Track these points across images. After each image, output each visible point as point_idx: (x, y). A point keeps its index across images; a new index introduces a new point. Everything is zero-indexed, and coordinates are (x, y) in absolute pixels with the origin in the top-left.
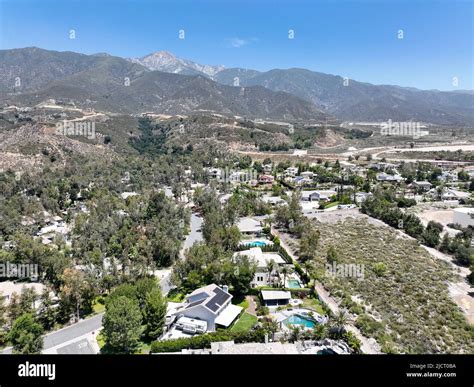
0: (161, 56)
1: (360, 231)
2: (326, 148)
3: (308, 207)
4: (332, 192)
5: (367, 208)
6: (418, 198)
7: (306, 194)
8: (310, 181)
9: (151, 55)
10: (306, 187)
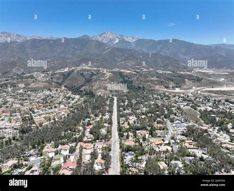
0: (109, 33)
1: (190, 110)
2: (185, 87)
3: (182, 106)
4: (186, 103)
5: (192, 107)
6: (201, 105)
7: (181, 104)
8: (181, 101)
9: (105, 33)
10: (181, 102)
